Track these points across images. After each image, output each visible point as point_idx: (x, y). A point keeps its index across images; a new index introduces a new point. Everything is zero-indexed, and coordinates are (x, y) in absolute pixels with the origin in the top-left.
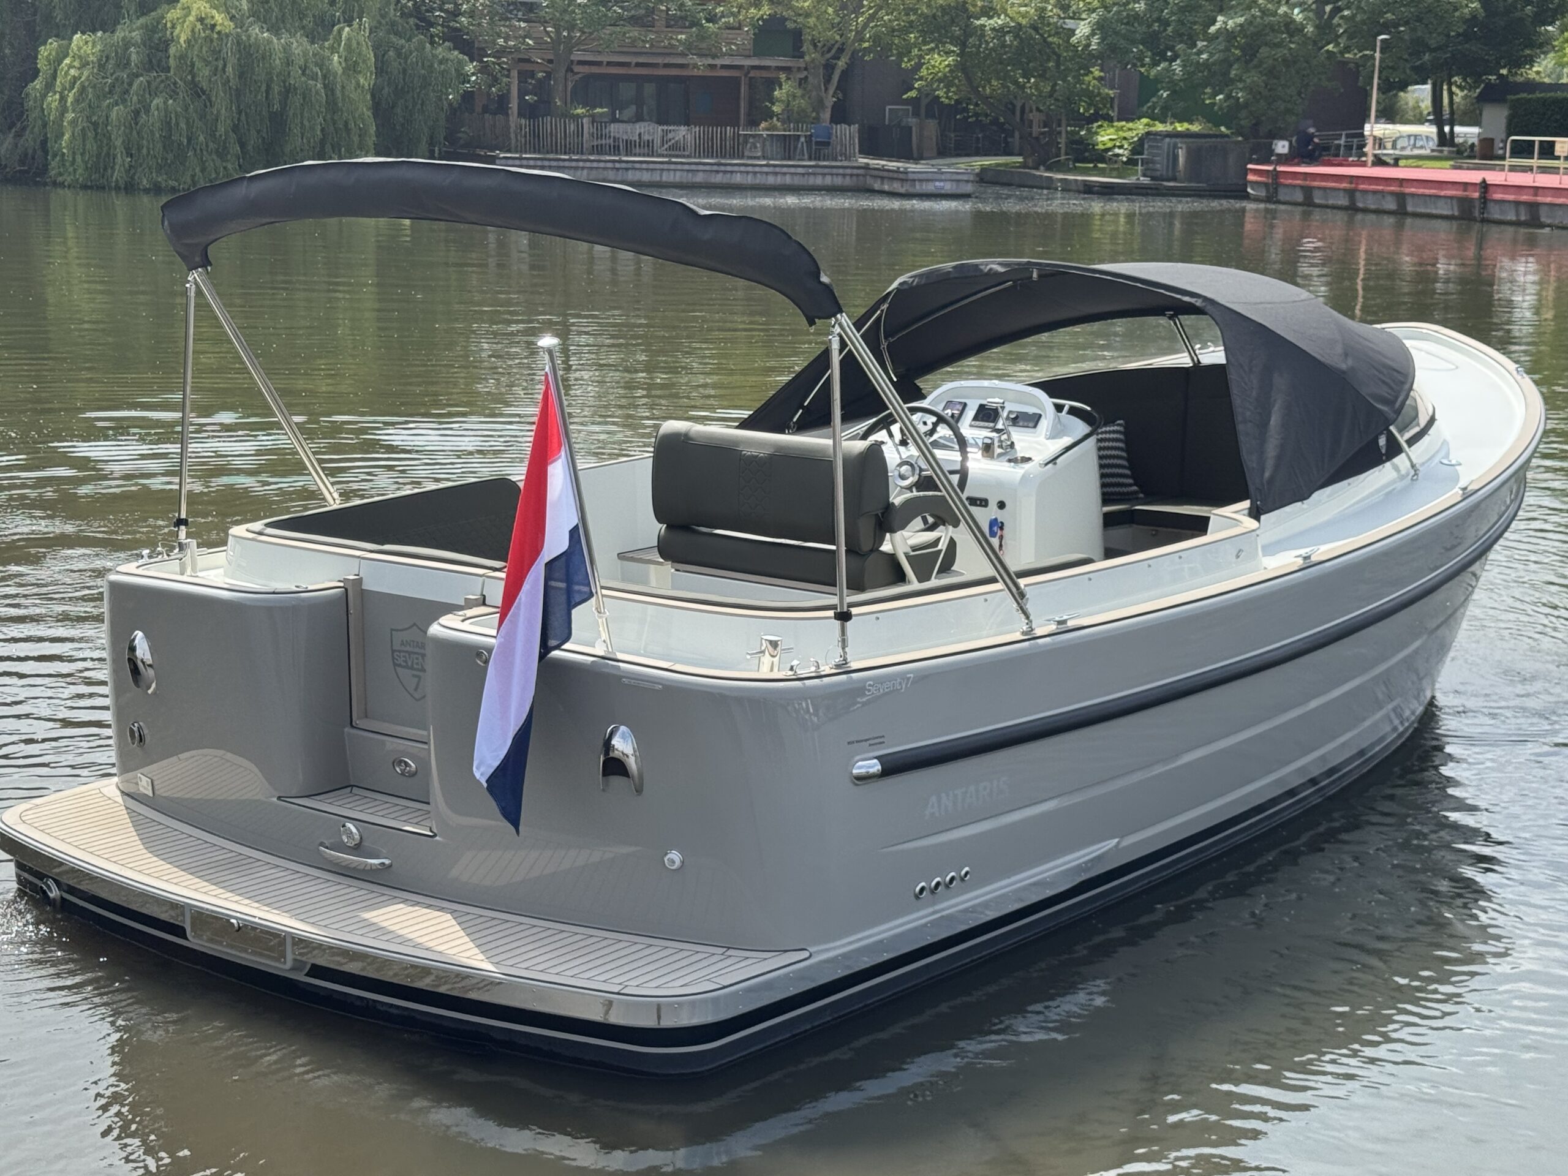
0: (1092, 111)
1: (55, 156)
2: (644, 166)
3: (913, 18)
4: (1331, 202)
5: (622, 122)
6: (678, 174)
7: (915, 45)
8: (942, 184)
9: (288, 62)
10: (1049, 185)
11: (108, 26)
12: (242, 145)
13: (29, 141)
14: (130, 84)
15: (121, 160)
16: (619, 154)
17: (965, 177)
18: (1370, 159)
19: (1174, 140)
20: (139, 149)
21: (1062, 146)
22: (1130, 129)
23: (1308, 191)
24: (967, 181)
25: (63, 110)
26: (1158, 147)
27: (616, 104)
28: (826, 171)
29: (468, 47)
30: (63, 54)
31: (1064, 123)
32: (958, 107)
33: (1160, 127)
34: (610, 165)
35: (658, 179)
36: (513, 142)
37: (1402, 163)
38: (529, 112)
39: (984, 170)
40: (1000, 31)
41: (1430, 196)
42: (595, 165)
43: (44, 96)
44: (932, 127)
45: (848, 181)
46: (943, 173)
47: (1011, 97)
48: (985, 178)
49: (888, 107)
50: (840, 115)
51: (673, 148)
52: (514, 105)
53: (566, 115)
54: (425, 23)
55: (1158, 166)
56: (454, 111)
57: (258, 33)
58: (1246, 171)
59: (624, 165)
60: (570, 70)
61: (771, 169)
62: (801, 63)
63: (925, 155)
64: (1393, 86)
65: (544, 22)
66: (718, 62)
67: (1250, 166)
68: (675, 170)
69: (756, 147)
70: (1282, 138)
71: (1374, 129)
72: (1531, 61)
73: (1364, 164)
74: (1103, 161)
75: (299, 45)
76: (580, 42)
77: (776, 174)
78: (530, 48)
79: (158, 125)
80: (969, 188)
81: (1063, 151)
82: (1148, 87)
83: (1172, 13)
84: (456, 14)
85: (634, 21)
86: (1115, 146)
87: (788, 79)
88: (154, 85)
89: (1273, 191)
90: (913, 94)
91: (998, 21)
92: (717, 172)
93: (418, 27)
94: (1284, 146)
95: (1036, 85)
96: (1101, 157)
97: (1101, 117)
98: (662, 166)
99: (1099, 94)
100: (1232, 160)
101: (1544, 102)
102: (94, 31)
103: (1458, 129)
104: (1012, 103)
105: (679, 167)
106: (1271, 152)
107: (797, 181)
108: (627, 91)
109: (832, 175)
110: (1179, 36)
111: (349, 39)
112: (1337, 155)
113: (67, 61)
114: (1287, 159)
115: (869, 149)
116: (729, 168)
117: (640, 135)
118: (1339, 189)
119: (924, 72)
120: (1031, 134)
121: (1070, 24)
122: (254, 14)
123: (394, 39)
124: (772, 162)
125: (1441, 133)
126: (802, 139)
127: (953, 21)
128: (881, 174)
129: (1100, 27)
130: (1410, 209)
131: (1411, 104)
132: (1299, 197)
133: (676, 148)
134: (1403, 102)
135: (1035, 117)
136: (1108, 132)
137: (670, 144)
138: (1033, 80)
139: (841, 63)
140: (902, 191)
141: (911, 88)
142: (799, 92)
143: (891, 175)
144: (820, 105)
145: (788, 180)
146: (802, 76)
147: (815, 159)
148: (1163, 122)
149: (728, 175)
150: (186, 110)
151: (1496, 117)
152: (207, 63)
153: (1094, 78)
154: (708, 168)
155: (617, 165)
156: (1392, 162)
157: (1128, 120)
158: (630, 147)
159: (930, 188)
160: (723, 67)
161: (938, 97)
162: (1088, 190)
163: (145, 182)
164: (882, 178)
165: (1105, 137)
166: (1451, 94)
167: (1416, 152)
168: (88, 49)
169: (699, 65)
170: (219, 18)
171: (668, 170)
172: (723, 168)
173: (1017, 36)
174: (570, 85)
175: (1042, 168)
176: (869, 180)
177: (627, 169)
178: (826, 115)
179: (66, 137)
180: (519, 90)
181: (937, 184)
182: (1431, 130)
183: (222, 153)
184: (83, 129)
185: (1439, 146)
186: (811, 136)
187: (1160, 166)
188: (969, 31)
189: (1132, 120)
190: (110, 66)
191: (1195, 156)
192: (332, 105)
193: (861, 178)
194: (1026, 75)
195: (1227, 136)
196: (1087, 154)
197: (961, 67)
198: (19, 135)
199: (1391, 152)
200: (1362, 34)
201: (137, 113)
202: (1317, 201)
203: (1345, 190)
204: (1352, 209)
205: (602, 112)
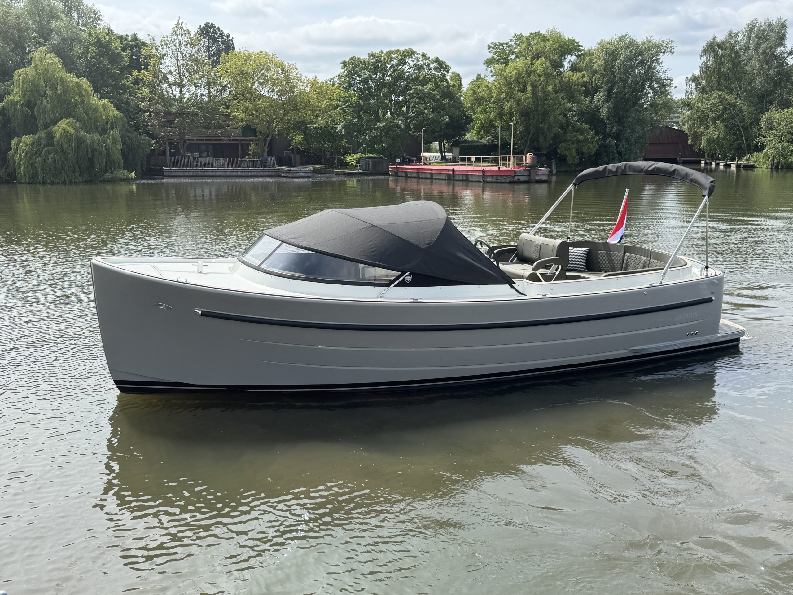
0: (344, 152)
1: (18, 174)
2: (210, 170)
3: (289, 125)
4: (413, 176)
5: (202, 157)
6: (221, 172)
7: (291, 133)
9: (93, 142)
10: (333, 173)
11: (34, 133)
12: (80, 168)
13: (10, 169)
14: (42, 151)
15: (41, 175)
16: (202, 167)
18: (423, 163)
19: (368, 159)
20: (46, 170)
21: (336, 162)
22: (355, 156)
23: (406, 173)
24: (309, 172)
25: (21, 160)
26: (364, 161)
27: (200, 152)
29: (152, 136)
30: (20, 142)
31: (336, 155)
32: (305, 151)
33: (364, 156)
34: (200, 171)
35: (215, 174)
36: (168, 164)
37: (432, 164)
38: (172, 155)
39: (314, 169)
40: (316, 129)
41: (439, 173)
42: (195, 170)
43: (14, 155)
44: (298, 157)
45: (273, 174)
46: (302, 170)
47: (321, 148)
48: (314, 171)
49: (284, 151)
50: (270, 154)
52: (168, 153)
53: (184, 156)
54: (138, 129)
56: (148, 155)
57: (82, 133)
58: (389, 168)
59: (204, 171)
60: (185, 142)
62: (257, 139)
63: (296, 165)
64: (428, 143)
65: (175, 128)
66: (231, 139)
67: (390, 166)
69: (245, 164)
71: (424, 155)
72: (464, 135)
73: (421, 165)
74: (348, 166)
75: (96, 137)
76: (187, 133)
77: (251, 172)
78: (172, 135)
79: (51, 163)
80: (309, 175)
82: (359, 144)
83: (365, 123)
84: (147, 125)
85: (204, 127)
86: (351, 161)
87: (253, 143)
88: (50, 151)
89: (396, 173)
90: (292, 147)
91: (315, 126)
92: (233, 172)
93: (135, 130)
95: (327, 144)
96: (347, 164)
97: (346, 153)
98: (216, 171)
99: (346, 146)
100: (384, 164)
101: (469, 146)
102: (30, 135)
103: (446, 154)
105: (221, 170)
106: (395, 162)
107: (258, 174)
108: (203, 148)
109: (268, 172)
110: (367, 129)
111: (113, 134)
113: (21, 144)
115: (278, 164)
116: (237, 171)
117: (208, 161)
118: (414, 172)
119: (294, 141)
120: (327, 158)
121: (336, 126)
122: (82, 128)
123: (127, 134)
124: (250, 169)
125: (442, 155)
126: (259, 162)
127: (302, 126)
128: (284, 171)
129: (344, 126)
130: (434, 177)
131: (433, 147)
132: (404, 175)
133: (220, 165)
134: (431, 147)
135: (328, 153)
136: (349, 157)
137: (218, 164)
139: (269, 139)
140: (290, 176)
142: (257, 147)
143: (286, 171)
144: (263, 151)
145: (255, 174)
146: (257, 142)
147: (263, 167)
148: (365, 154)
149: (237, 173)
150: (61, 158)
151: (456, 150)
152: (67, 143)
153: (344, 142)
154: (230, 171)
155: (202, 170)
156: (429, 164)
157: (354, 154)
158: (205, 165)
159: (298, 175)
160: (233, 140)
161: (299, 148)
162: (344, 174)
163: (49, 181)
165: (349, 159)
166: (444, 145)
167: (436, 161)
168: (28, 140)
169: (226, 140)
170: (69, 129)
171: (218, 171)
172: (235, 171)
173: (321, 130)
174: (185, 147)
175: (331, 168)
176: (280, 173)
178: (266, 154)
179: (22, 168)
180: (169, 148)
181: (300, 173)
182: (439, 154)
183: (73, 172)
184: (27, 166)
185: (441, 159)
186: (261, 160)
187: (365, 167)
188: (307, 129)
189: (356, 154)
190: (35, 146)
191: (374, 164)
192: (108, 155)
193: (278, 172)
194: (324, 141)
195: (383, 158)
196: (344, 164)
197: (305, 139)
198: (6, 168)
199: (429, 161)
200: (418, 128)
201: (45, 160)
202: (409, 176)
203: (416, 172)
204: (418, 178)
205: (196, 154)
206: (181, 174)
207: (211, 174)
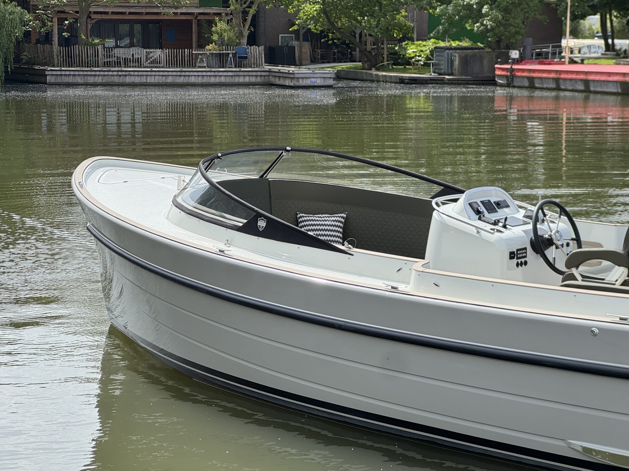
0: (401, 36)
2: (136, 73)
4: (545, 86)
5: (121, 47)
6: (157, 77)
8: (315, 80)
10: (377, 80)
16: (121, 67)
17: (329, 76)
18: (567, 60)
19: (451, 51)
21: (385, 56)
22: (424, 46)
23: (531, 80)
24: (330, 78)
26: (442, 56)
27: (118, 37)
28: (245, 74)
29: (26, 4)
31: (385, 43)
32: (323, 34)
33: (442, 44)
34: (115, 73)
35: (145, 81)
36: (56, 60)
37: (586, 62)
38: (65, 42)
39: (339, 71)
41: (604, 81)
42: (106, 73)
44: (307, 47)
45: (259, 80)
46: (315, 73)
47: (353, 28)
48: (339, 76)
49: (280, 35)
50: (253, 40)
51: (152, 62)
52: (56, 38)
53: (87, 44)
55: (442, 67)
56: (19, 43)
58: (494, 69)
59: (124, 73)
60: (89, 17)
61: (212, 74)
62: (228, 11)
63: (303, 63)
64: (578, 17)
66: (179, 11)
67: (496, 66)
68: (155, 75)
69: (203, 61)
70: (514, 49)
71: (568, 42)
73: (564, 63)
74: (409, 64)
77: (216, 76)
80: (331, 82)
81: (385, 59)
82: (434, 21)
86: (416, 55)
87: (220, 20)
89: (511, 80)
90: (296, 27)
92: (180, 76)
94: (516, 54)
95: (369, 21)
96: (407, 62)
97: (407, 38)
98: (146, 73)
99: (406, 25)
100: (486, 62)
103: (616, 41)
104: (354, 32)
105: (157, 73)
106: (509, 57)
107: (228, 80)
108: (124, 28)
109: (249, 76)
112: (548, 58)
114: (517, 61)
115: (270, 61)
116: (187, 74)
117: (133, 55)
118: (549, 78)
119: (301, 14)
120: (366, 49)
124: (213, 70)
125: (607, 44)
126: (231, 55)
128: (278, 75)
130: (592, 89)
131: (587, 27)
132: (526, 83)
133: (155, 62)
134: (582, 26)
135: (370, 40)
136: (412, 47)
137: (151, 60)
138: (366, 18)
139: (252, 11)
140: (292, 84)
141: (294, 24)
142: (228, 28)
143: (285, 75)
144: (241, 34)
145: (223, 80)
146: (229, 18)
147: (239, 67)
148: (443, 41)
149: (187, 77)
153: (402, 16)
154: (174, 74)
155: (120, 73)
156: (580, 62)
157: (423, 40)
159: (308, 82)
160: (182, 14)
161: (310, 29)
162: (402, 81)
164: (279, 77)
165: (410, 50)
166: (611, 21)
167: (593, 55)
169: (168, 13)
171: (151, 75)
172: (183, 74)
174: (89, 26)
175: (373, 69)
176: (272, 79)
177: (126, 76)
178: (245, 41)
180: (58, 29)
181: (312, 80)
182: (602, 42)
185: (606, 51)
186: (236, 53)
189: (425, 40)
191: (465, 61)
193: (267, 77)
194: (362, 15)
195: (482, 48)
196: (400, 61)
197: (324, 11)
199: (579, 55)
202: (537, 85)
203: (553, 79)
204: (558, 89)
205: (110, 42)
206: (79, 80)
207: (137, 80)
